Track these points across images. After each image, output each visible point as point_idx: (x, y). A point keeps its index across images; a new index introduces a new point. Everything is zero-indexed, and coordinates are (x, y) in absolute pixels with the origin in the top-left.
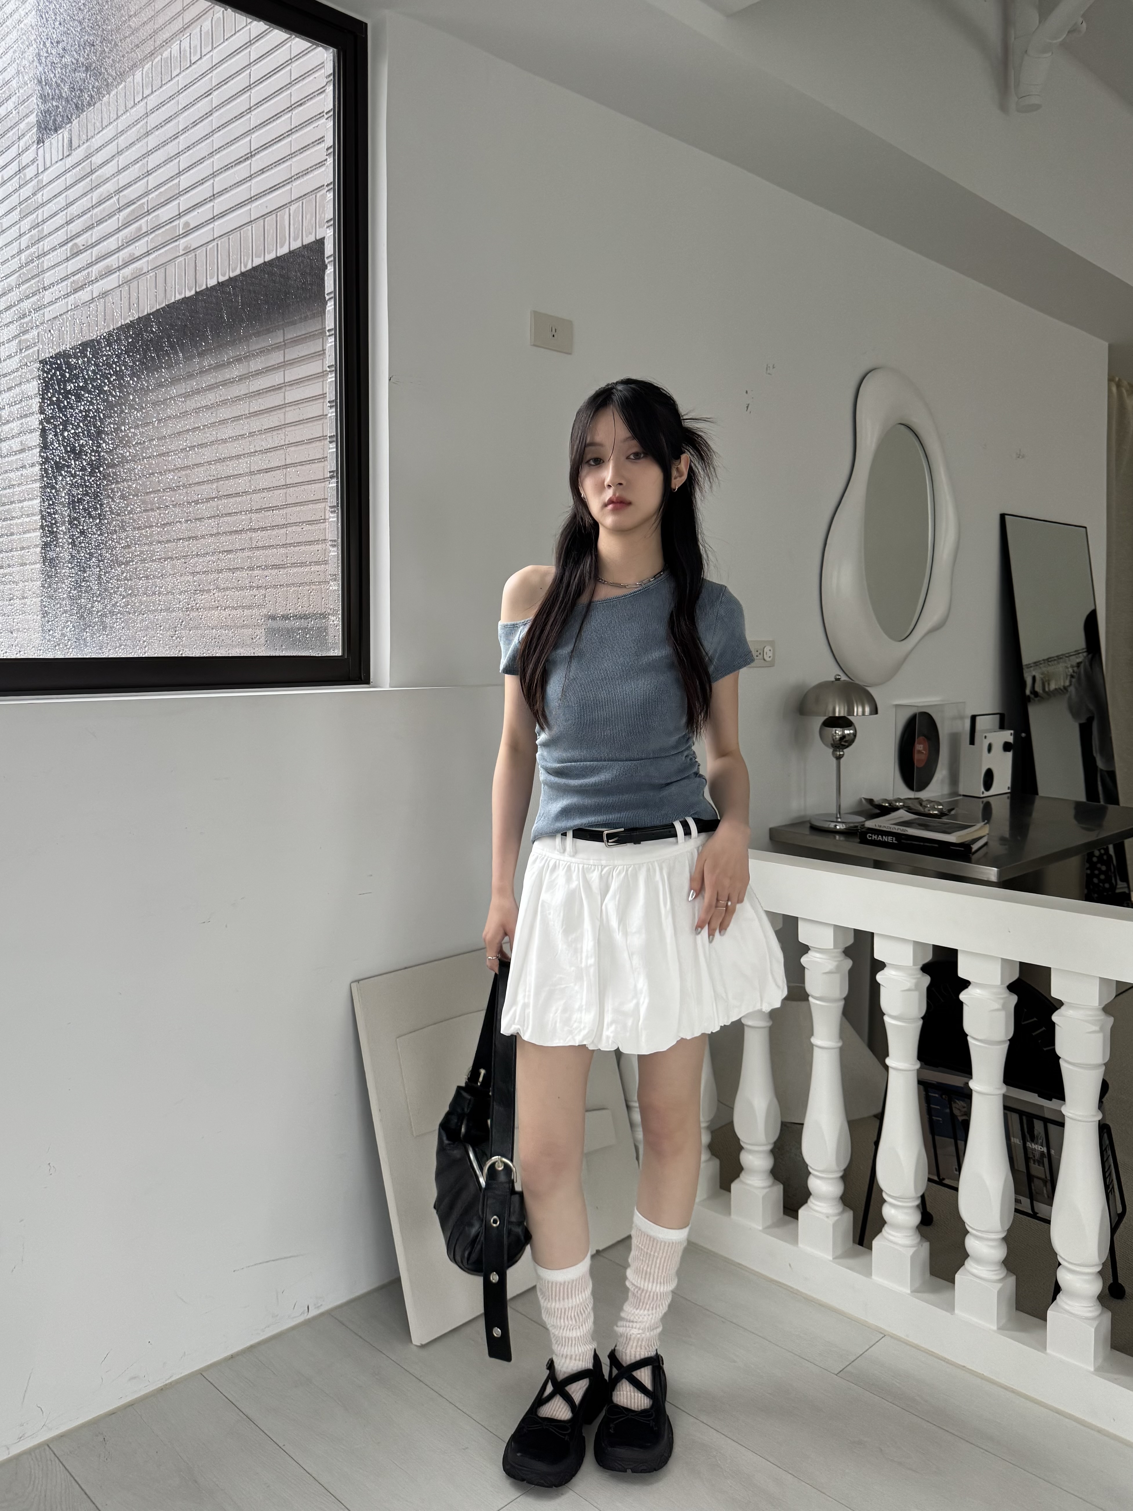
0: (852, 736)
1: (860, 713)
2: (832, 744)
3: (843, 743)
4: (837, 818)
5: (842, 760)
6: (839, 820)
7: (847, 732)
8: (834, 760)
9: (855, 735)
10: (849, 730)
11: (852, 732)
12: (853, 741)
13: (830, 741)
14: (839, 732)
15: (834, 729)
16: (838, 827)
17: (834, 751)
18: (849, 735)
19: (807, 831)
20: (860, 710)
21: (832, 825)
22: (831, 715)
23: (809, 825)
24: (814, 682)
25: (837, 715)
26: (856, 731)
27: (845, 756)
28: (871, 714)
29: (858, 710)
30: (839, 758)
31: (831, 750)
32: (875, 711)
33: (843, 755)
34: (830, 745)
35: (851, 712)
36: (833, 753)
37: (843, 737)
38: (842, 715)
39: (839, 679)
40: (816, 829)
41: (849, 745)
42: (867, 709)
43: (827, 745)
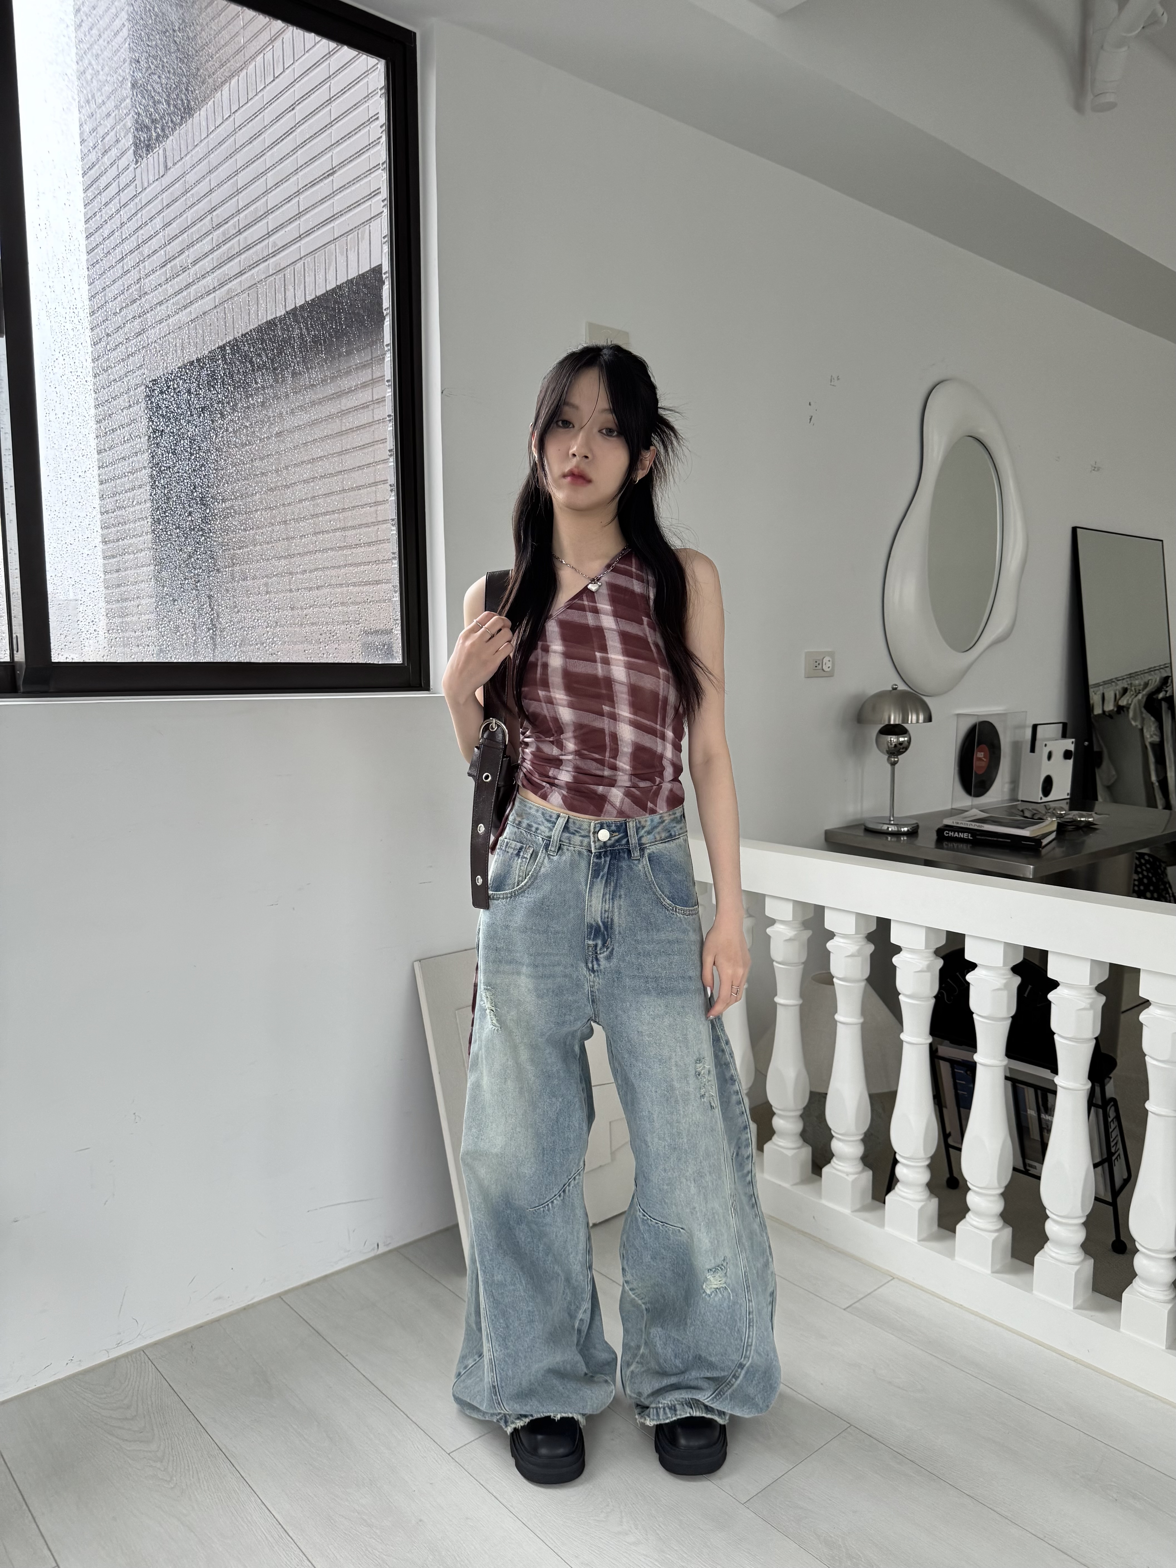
0: (906, 743)
1: (914, 721)
2: (887, 751)
3: (898, 751)
4: (890, 820)
5: (897, 766)
6: (892, 822)
7: (901, 739)
8: (889, 766)
9: (909, 742)
10: (904, 737)
11: (906, 739)
12: (906, 749)
13: (885, 748)
14: (894, 739)
15: (890, 736)
16: (890, 829)
17: (889, 757)
18: (903, 742)
19: (861, 833)
20: (914, 717)
21: (885, 827)
22: (887, 723)
23: (863, 827)
24: (873, 690)
25: (892, 722)
26: (910, 739)
27: (899, 763)
28: (925, 721)
29: (912, 718)
30: (894, 764)
31: (886, 757)
32: (929, 719)
33: (898, 761)
34: (885, 751)
35: (905, 719)
36: (888, 760)
37: (898, 744)
38: (897, 723)
39: (896, 689)
40: (868, 831)
41: (903, 752)
42: (921, 718)
43: (882, 752)
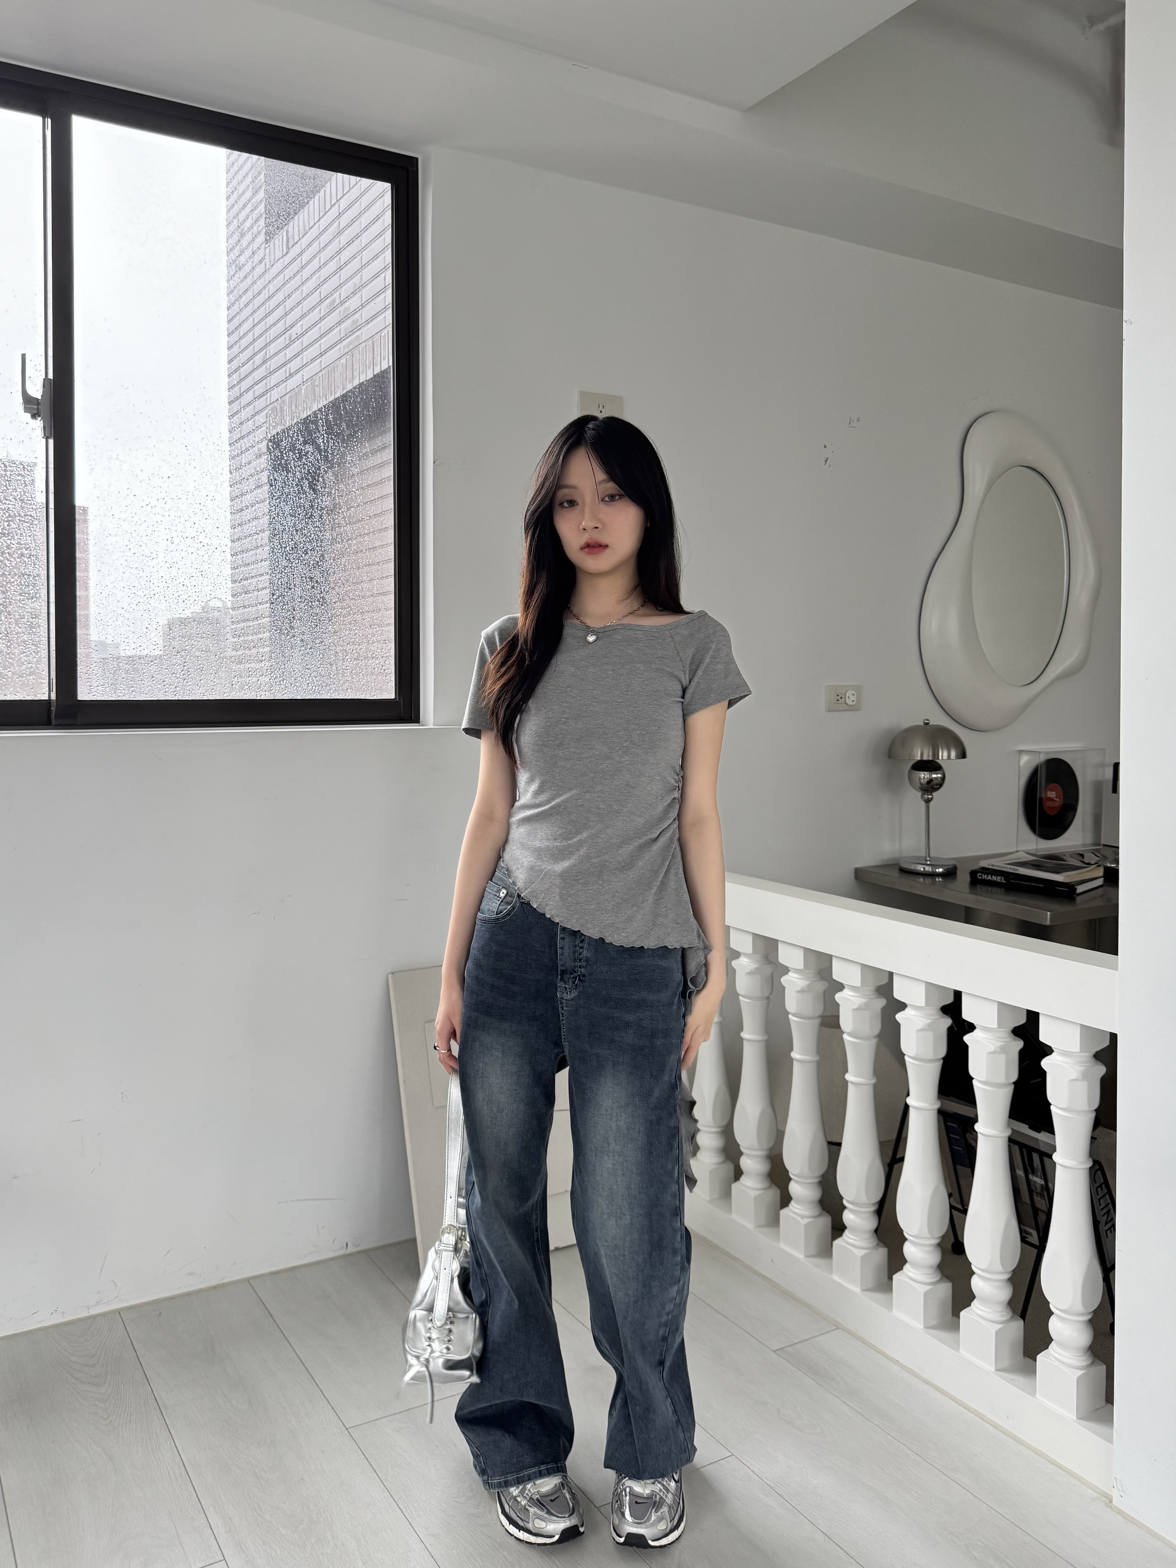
0: (940, 779)
1: (947, 756)
2: (920, 788)
3: (930, 788)
4: (926, 861)
5: (931, 803)
6: (928, 863)
7: (934, 776)
8: (923, 804)
9: (943, 779)
10: (937, 774)
11: (939, 775)
12: (941, 786)
13: (919, 784)
14: (927, 775)
15: (923, 773)
17: (923, 794)
18: (936, 778)
19: (896, 873)
20: (945, 754)
21: (921, 868)
22: (919, 758)
23: (898, 867)
25: (924, 758)
26: (944, 776)
27: (933, 800)
28: (958, 757)
30: (928, 801)
31: (919, 794)
32: (963, 755)
33: (932, 799)
34: (918, 789)
35: (935, 754)
36: (922, 797)
37: (930, 781)
38: (929, 758)
39: (928, 724)
40: (904, 871)
41: (938, 789)
42: (953, 754)
43: (916, 789)
